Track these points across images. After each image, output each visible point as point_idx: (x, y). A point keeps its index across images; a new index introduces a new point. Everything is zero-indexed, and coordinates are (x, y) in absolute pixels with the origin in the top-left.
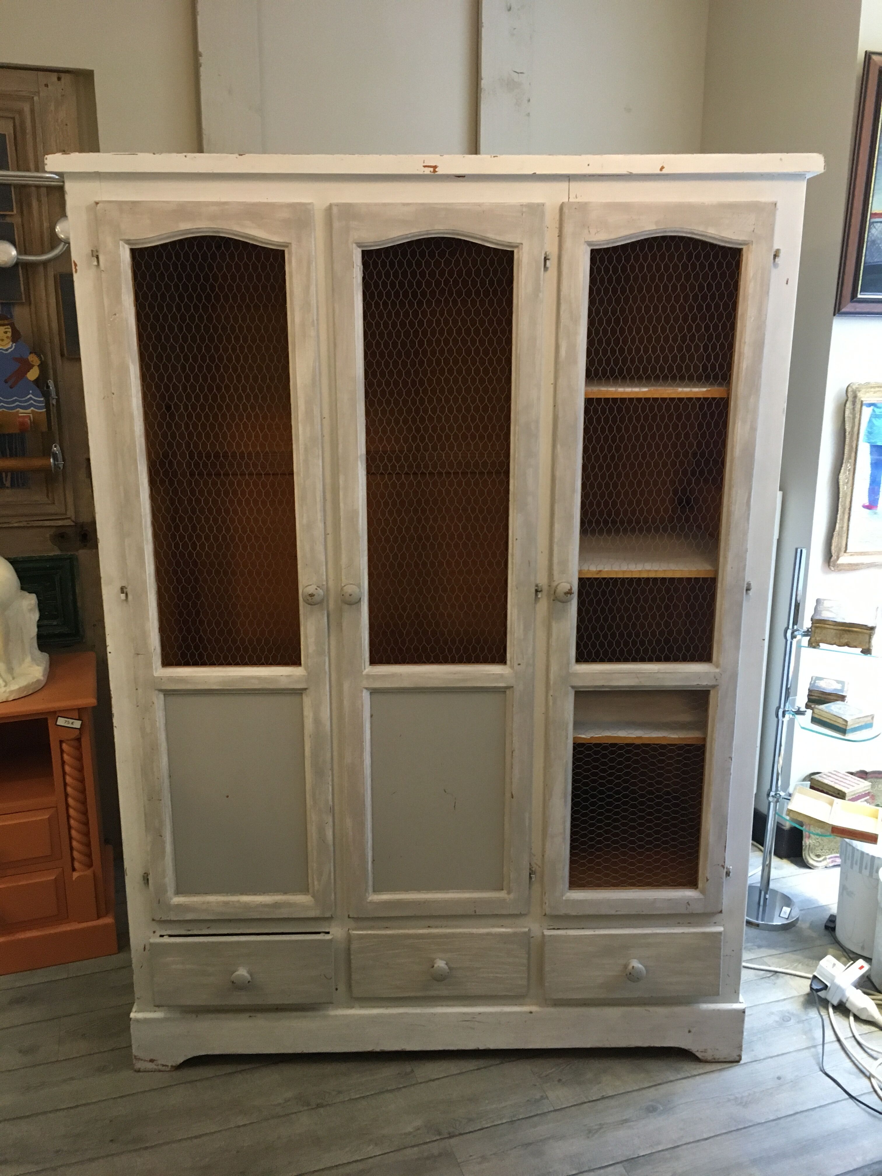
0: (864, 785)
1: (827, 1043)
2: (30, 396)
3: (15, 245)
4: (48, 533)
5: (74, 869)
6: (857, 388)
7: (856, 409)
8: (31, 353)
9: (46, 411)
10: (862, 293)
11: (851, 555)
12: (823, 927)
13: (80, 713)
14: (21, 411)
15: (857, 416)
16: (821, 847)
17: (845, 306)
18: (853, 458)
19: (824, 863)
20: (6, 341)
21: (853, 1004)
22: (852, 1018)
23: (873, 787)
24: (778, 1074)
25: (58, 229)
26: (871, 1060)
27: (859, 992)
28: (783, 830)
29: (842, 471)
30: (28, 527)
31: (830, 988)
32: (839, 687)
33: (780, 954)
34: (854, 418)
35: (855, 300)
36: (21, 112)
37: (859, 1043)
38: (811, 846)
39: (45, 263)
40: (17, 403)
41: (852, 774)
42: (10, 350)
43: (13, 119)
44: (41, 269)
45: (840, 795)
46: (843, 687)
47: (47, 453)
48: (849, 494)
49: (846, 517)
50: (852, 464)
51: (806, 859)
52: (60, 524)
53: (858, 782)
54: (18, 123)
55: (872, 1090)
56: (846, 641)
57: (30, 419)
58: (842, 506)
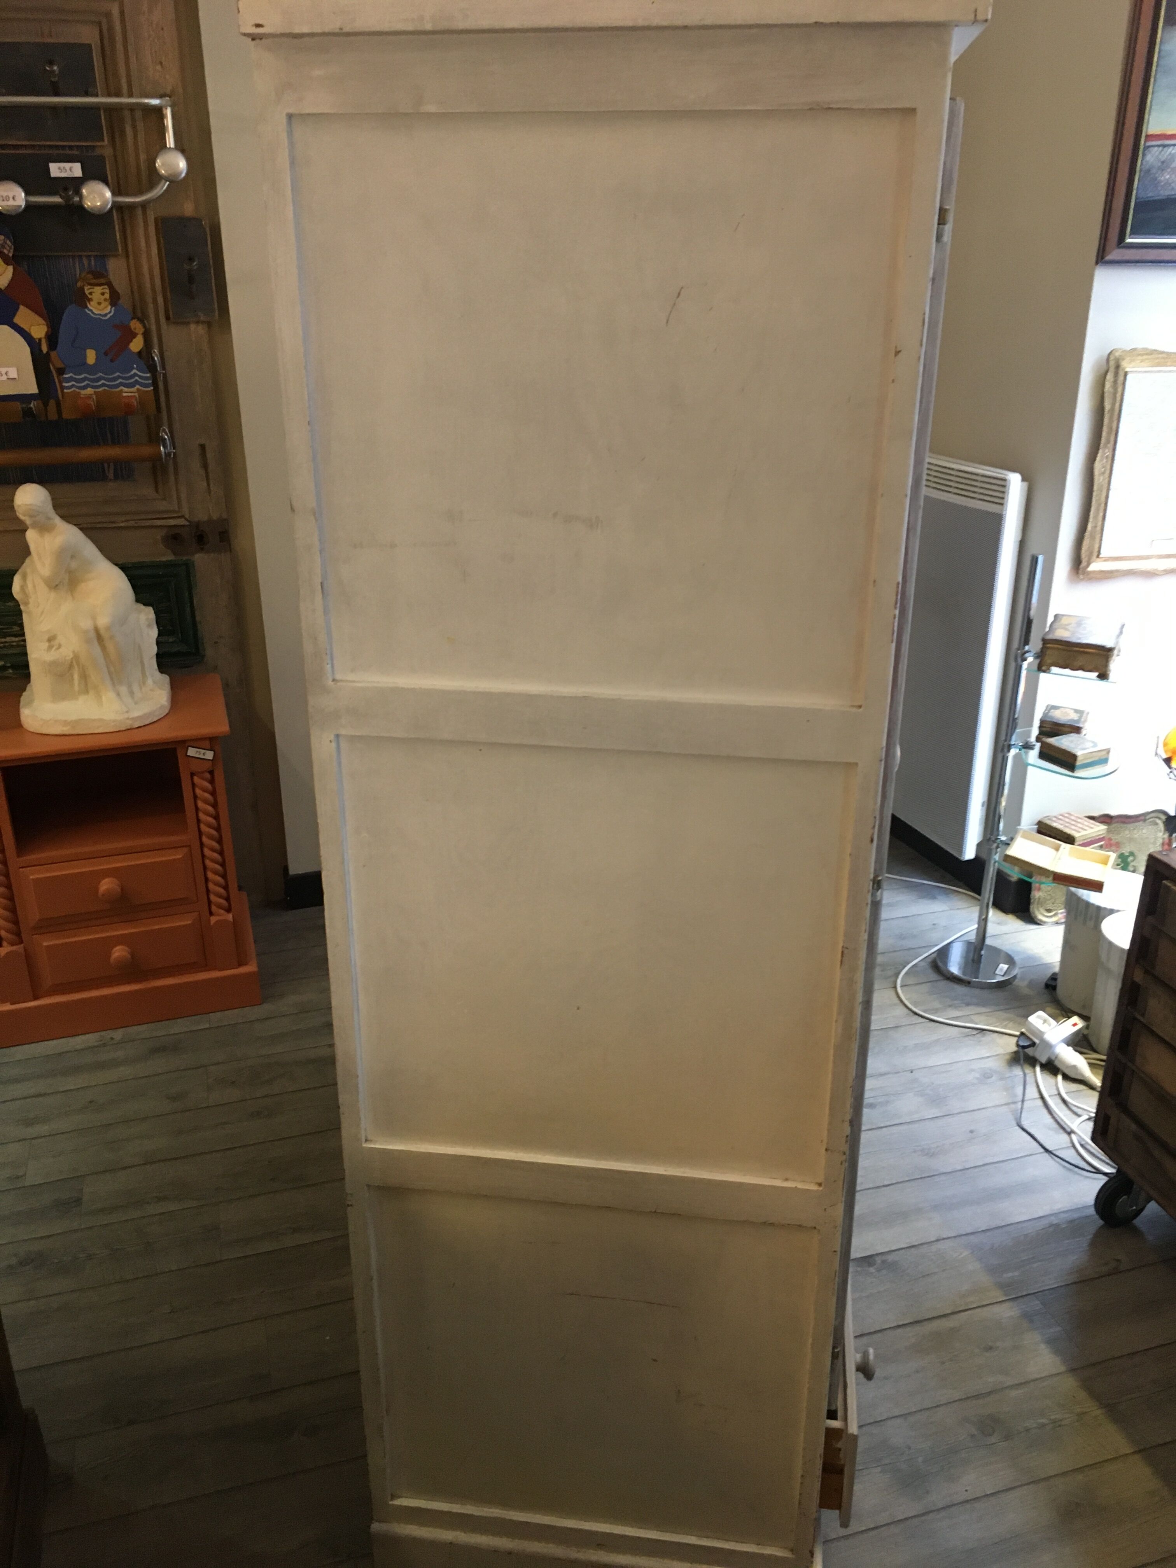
0: (1100, 829)
1: (1028, 1100)
2: (135, 371)
3: (107, 183)
4: (159, 535)
5: (211, 914)
6: (1120, 356)
7: (1118, 382)
8: (133, 318)
9: (154, 389)
10: (1131, 236)
11: (1105, 561)
12: (1043, 985)
13: (211, 742)
14: (126, 389)
15: (1120, 389)
16: (1053, 900)
17: (1110, 253)
18: (1112, 442)
19: (1054, 919)
20: (104, 304)
21: (1063, 1062)
22: (1060, 1077)
23: (1109, 831)
24: (972, 1128)
25: (158, 163)
26: (1074, 1116)
27: (1070, 1048)
28: (1010, 881)
29: (1098, 459)
30: (136, 528)
31: (1037, 1047)
32: (1074, 716)
33: (991, 1012)
34: (1115, 394)
35: (1122, 245)
36: (108, 15)
37: (1064, 1102)
38: (1041, 900)
39: (144, 206)
40: (120, 380)
41: (1092, 818)
42: (109, 316)
43: (100, 24)
44: (139, 212)
45: (1069, 839)
46: (1080, 717)
47: (155, 439)
48: (1106, 485)
49: (1101, 514)
50: (1111, 450)
51: (1034, 913)
52: (173, 524)
53: (1092, 826)
54: (105, 27)
55: (1070, 1145)
56: (1081, 664)
57: (136, 400)
58: (1096, 501)
